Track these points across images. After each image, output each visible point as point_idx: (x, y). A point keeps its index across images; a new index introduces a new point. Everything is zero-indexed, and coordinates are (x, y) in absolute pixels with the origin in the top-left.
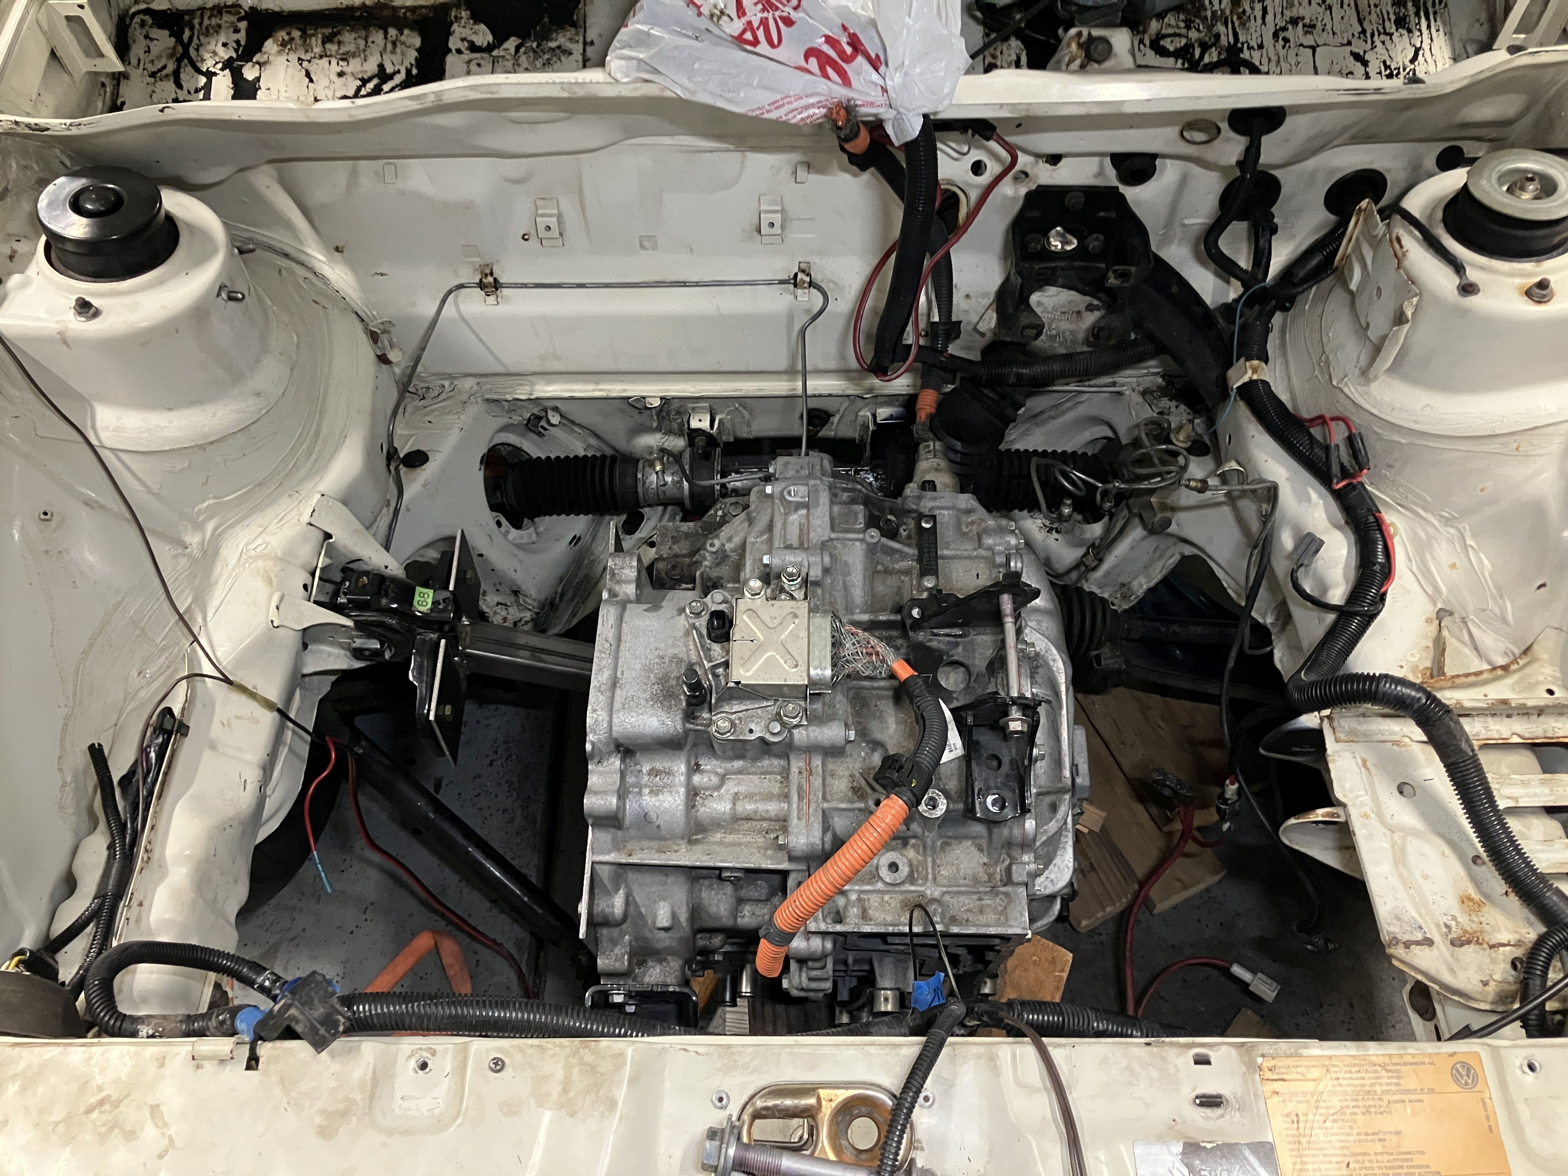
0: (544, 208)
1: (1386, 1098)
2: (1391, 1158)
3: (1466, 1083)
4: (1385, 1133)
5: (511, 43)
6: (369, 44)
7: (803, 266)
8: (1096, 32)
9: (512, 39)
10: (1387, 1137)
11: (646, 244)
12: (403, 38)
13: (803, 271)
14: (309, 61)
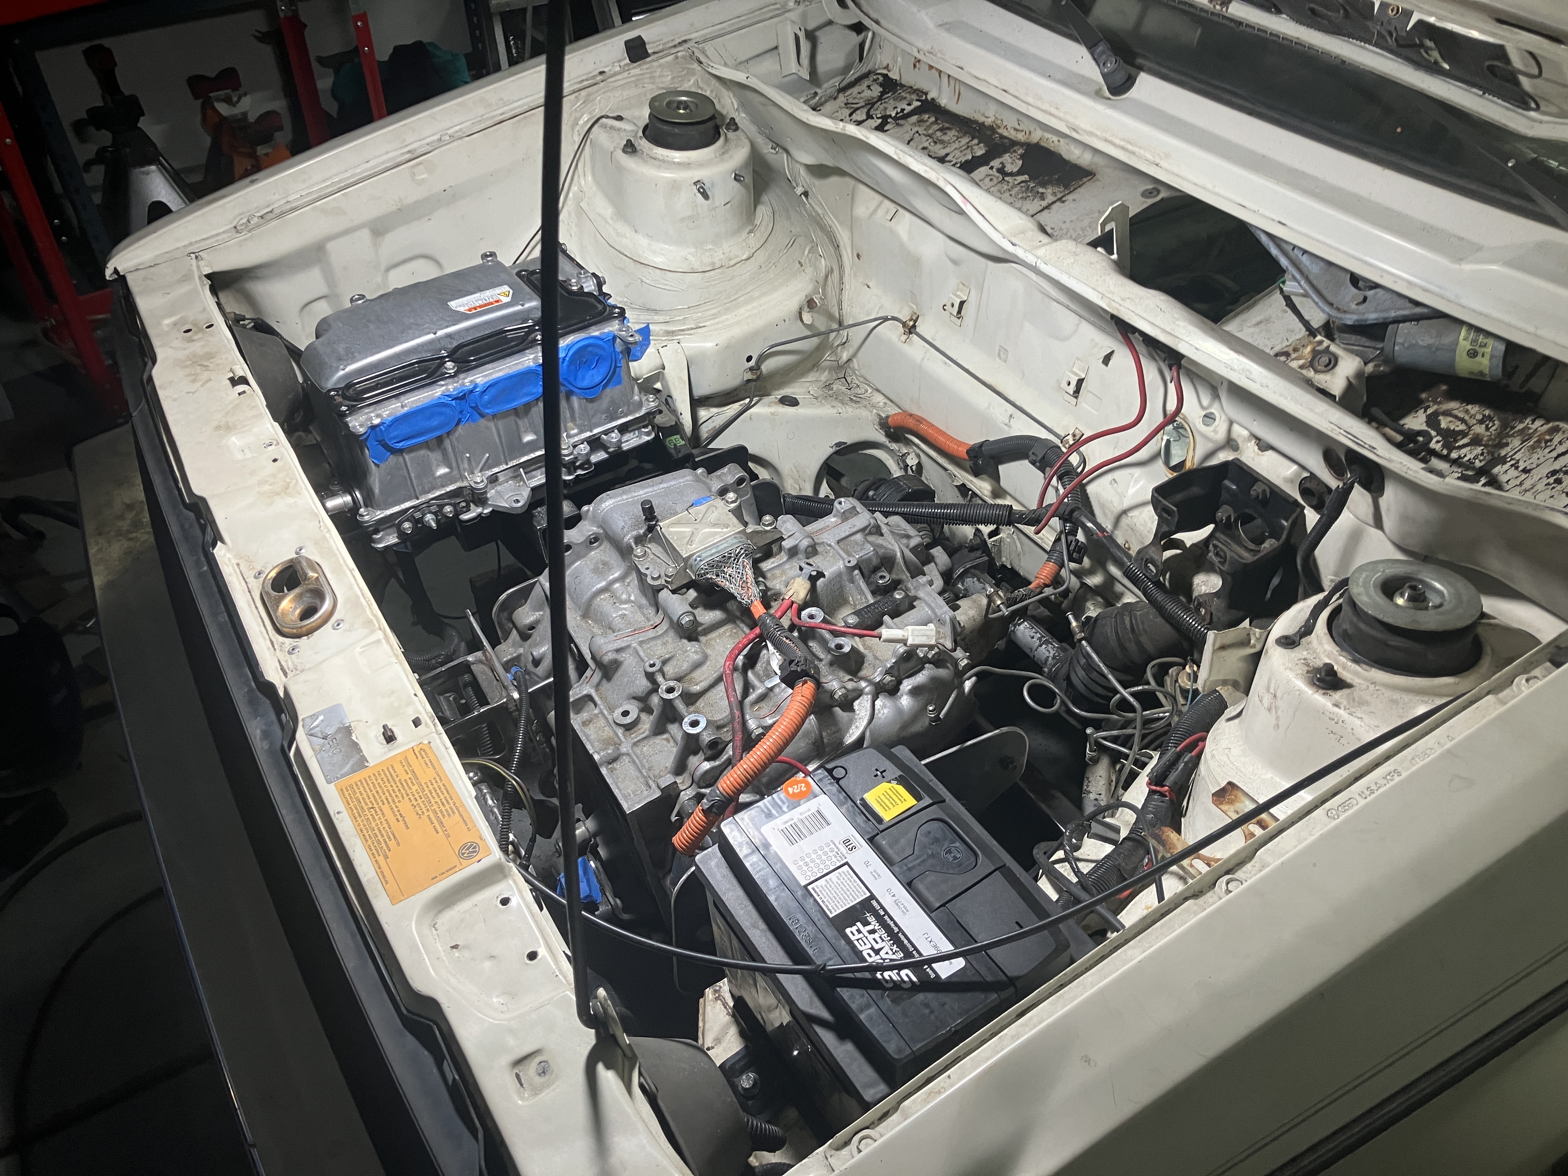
0: (961, 291)
1: (430, 813)
2: (387, 828)
3: (463, 854)
4: (404, 820)
6: (957, 141)
7: (1077, 432)
8: (1333, 348)
10: (401, 822)
11: (1002, 356)
12: (975, 147)
13: (1074, 435)
14: (920, 135)
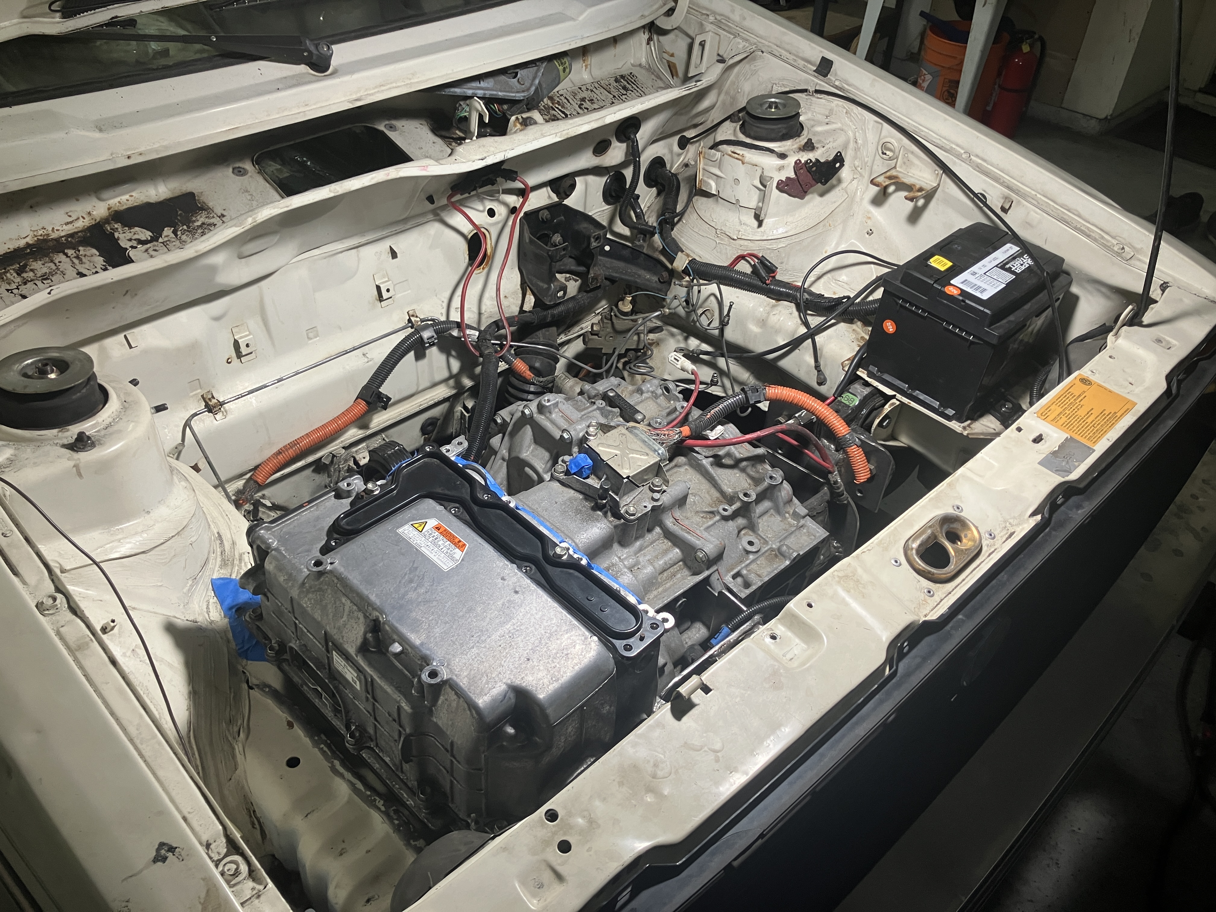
0: (238, 333)
3: (1089, 384)
5: (168, 232)
6: (58, 264)
7: (411, 313)
8: (525, 115)
9: (166, 229)
11: (311, 335)
12: (81, 253)
13: (413, 316)
14: (18, 289)
